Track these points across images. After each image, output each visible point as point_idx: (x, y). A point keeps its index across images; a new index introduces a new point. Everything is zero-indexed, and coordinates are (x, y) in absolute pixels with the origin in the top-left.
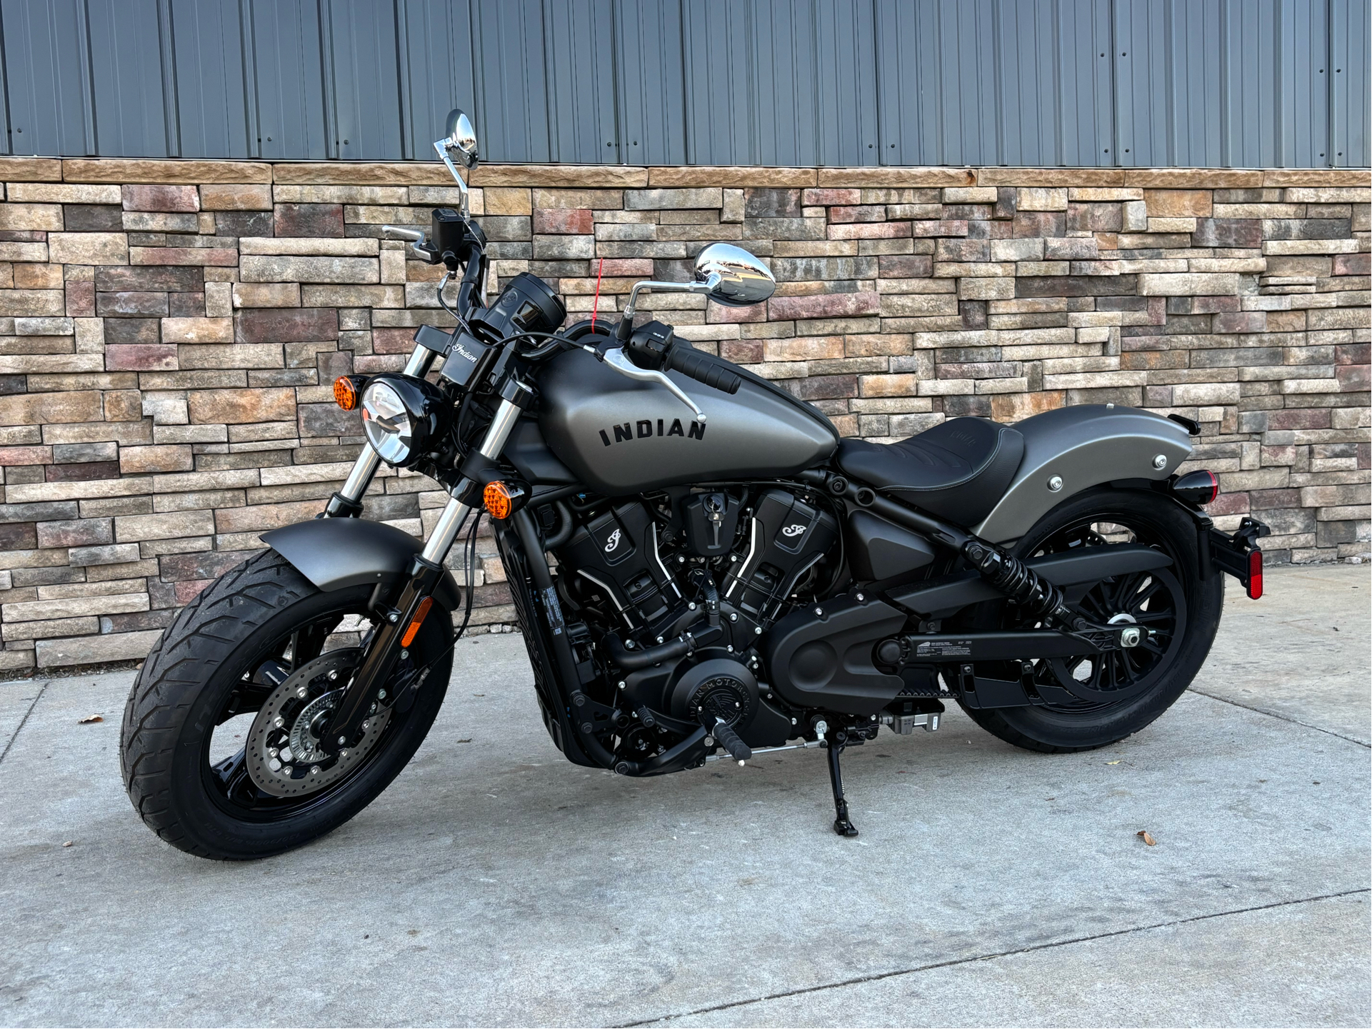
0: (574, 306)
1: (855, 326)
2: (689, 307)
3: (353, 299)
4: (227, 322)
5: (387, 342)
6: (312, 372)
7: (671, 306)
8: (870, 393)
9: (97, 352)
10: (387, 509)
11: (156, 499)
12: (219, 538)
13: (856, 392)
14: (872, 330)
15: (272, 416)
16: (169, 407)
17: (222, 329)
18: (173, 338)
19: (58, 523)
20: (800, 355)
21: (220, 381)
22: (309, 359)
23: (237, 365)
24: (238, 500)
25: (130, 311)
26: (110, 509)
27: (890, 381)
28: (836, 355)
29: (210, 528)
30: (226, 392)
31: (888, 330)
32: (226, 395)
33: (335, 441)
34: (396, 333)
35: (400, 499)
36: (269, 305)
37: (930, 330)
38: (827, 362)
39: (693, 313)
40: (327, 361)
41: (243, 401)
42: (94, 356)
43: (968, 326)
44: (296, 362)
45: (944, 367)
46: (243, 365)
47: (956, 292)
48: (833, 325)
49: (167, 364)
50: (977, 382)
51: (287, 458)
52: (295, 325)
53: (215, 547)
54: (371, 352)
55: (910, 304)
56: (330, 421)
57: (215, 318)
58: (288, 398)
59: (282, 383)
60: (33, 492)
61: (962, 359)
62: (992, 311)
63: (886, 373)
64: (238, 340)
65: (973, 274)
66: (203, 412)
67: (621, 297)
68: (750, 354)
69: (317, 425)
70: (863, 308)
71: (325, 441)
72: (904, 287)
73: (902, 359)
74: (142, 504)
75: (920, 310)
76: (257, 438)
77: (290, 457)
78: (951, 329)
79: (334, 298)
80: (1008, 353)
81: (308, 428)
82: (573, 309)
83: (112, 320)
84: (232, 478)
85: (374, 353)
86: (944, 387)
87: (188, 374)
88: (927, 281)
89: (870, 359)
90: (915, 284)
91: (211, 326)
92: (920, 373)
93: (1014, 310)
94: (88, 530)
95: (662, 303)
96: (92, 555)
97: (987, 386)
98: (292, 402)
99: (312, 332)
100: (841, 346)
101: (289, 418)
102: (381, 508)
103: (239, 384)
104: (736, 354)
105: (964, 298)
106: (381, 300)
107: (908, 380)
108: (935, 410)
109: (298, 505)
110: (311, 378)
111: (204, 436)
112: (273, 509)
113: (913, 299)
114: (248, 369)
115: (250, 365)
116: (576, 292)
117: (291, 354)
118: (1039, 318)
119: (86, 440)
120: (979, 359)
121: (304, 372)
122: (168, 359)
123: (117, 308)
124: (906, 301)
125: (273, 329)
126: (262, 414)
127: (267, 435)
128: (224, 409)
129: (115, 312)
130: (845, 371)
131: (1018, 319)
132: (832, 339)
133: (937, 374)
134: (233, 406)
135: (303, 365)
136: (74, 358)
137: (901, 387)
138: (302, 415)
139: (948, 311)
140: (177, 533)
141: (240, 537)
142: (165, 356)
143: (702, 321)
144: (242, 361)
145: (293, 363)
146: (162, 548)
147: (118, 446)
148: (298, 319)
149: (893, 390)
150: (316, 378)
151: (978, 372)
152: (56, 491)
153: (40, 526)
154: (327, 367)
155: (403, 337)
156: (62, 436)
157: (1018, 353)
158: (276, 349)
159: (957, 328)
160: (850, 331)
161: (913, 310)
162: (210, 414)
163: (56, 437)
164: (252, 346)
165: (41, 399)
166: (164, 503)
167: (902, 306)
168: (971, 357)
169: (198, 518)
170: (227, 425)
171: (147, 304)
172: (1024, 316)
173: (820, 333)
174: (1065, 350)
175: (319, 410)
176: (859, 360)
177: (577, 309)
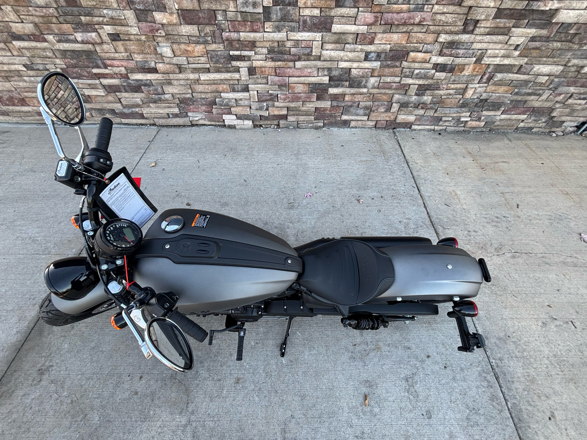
0: (303, 13)
1: (416, 29)
2: (349, 16)
3: (218, 6)
4: (175, 16)
5: (233, 27)
6: (209, 38)
7: (342, 15)
8: (411, 60)
9: (136, 27)
10: (240, 89)
11: (172, 81)
12: (193, 94)
13: (406, 59)
14: (423, 31)
15: (199, 55)
16: (166, 50)
17: (174, 19)
18: (159, 22)
19: (147, 87)
20: (389, 41)
21: (180, 40)
22: (207, 33)
23: (184, 34)
24: (196, 83)
25: (141, 8)
26: (160, 83)
27: (420, 55)
28: (403, 42)
29: (190, 91)
30: (183, 45)
31: (429, 32)
32: (183, 46)
33: (221, 66)
34: (236, 23)
35: (243, 86)
36: (188, 9)
37: (447, 33)
38: (399, 45)
39: (350, 19)
40: (214, 33)
41: (189, 49)
42: (135, 28)
43: (464, 32)
44: (203, 34)
45: (445, 51)
46: (186, 34)
47: (467, 14)
48: (407, 28)
49: (160, 33)
50: (455, 59)
51: (207, 70)
52: (199, 18)
53: (193, 96)
54: (228, 31)
55: (443, 19)
56: (218, 58)
57: (171, 14)
58: (203, 48)
59: (200, 42)
60: (136, 77)
61: (454, 47)
62: (478, 25)
63: (421, 51)
64: (182, 23)
65: (479, 6)
66: (178, 53)
67: (323, 9)
68: (368, 41)
69: (214, 60)
70: (422, 22)
71: (218, 65)
72: (445, 10)
73: (429, 46)
74: (169, 83)
75: (447, 23)
76: (196, 62)
77: (208, 71)
78: (456, 33)
79: (211, 5)
80: (475, 46)
81: (212, 61)
82: (302, 14)
83: (137, 11)
84: (192, 76)
85: (230, 31)
86: (441, 60)
87: (170, 36)
88: (456, 7)
89: (416, 45)
90: (451, 8)
91: (170, 17)
92: (434, 53)
93: (488, 26)
94: (156, 90)
95: (339, 13)
96: (159, 97)
97: (458, 61)
98: (205, 50)
99: (207, 21)
100: (407, 38)
101: (205, 56)
102: (238, 88)
103: (186, 42)
104: (363, 40)
105: (469, 18)
106: (229, 8)
107: (427, 56)
108: (433, 69)
109: (213, 86)
110: (209, 41)
111: (179, 62)
112: (207, 87)
113: (446, 17)
114: (188, 36)
115: (188, 34)
116: (304, 6)
117: (201, 30)
118: (496, 30)
119: (145, 60)
120: (461, 48)
121: (207, 38)
122: (160, 31)
123: (136, 6)
124: (443, 18)
125: (193, 19)
126: (196, 54)
127: (199, 62)
128: (184, 51)
129: (136, 8)
130: (404, 49)
131: (488, 30)
132: (404, 35)
133: (441, 54)
134: (187, 51)
135: (206, 35)
136: (129, 29)
137: (423, 58)
138: (209, 56)
139: (459, 23)
140: (181, 92)
141: (199, 94)
142: (159, 30)
143: (353, 23)
144: (185, 32)
145: (203, 35)
146: (178, 96)
147: (156, 63)
148: (200, 15)
149: (420, 60)
150: (211, 41)
151: (457, 54)
152: (142, 77)
153: (142, 87)
154: (214, 37)
155: (239, 24)
156: (138, 58)
157: (479, 46)
158: (195, 27)
159: (459, 33)
160: (413, 31)
161: (444, 22)
162: (180, 53)
163: (137, 58)
164: (187, 26)
165: (126, 44)
166: (175, 82)
167: (440, 20)
168: (458, 46)
169: (186, 88)
170: (187, 57)
171: (146, 5)
172: (491, 29)
173: (400, 31)
174: (500, 46)
175: (214, 54)
176: (412, 45)
177: (304, 15)
